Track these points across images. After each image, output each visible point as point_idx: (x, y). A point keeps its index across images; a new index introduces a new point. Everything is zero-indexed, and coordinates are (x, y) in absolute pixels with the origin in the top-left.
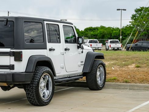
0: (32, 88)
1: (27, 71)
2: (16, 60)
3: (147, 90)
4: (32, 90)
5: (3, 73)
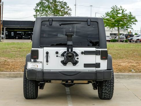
0: (110, 83)
1: (108, 69)
2: (102, 59)
3: (131, 78)
4: (109, 85)
5: (88, 71)
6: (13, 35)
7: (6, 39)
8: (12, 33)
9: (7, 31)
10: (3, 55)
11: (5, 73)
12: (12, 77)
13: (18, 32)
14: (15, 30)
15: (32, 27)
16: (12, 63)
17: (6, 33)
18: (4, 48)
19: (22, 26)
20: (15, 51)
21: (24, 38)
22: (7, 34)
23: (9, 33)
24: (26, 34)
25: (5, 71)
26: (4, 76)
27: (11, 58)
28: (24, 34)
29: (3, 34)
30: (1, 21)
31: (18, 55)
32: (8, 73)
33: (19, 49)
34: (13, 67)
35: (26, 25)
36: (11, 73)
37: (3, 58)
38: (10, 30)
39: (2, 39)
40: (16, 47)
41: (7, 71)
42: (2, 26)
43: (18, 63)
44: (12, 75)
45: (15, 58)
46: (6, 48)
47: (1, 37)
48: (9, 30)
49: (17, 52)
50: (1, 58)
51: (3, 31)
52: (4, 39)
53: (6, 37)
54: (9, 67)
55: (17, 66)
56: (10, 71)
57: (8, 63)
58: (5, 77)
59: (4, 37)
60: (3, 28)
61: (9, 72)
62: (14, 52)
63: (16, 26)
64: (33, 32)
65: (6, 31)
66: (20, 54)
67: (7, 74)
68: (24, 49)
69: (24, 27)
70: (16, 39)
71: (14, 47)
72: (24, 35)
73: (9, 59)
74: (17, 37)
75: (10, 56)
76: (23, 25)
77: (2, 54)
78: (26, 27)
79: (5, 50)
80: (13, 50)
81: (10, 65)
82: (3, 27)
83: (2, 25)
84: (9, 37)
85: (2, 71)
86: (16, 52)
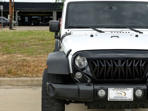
6: (27, 21)
7: (19, 25)
8: (26, 18)
9: (20, 15)
10: (19, 50)
11: (24, 79)
12: (35, 85)
13: (33, 17)
14: (30, 15)
15: (51, 10)
16: (33, 63)
17: (18, 18)
18: (20, 40)
19: (38, 9)
20: (37, 45)
21: (41, 24)
22: (20, 19)
23: (23, 18)
24: (44, 19)
25: (25, 77)
26: (22, 84)
27: (32, 54)
28: (42, 19)
29: (15, 20)
30: (12, 3)
31: (42, 51)
32: (29, 79)
33: (41, 42)
34: (35, 69)
35: (43, 8)
36: (33, 79)
37: (20, 55)
38: (24, 15)
39: (14, 26)
40: (37, 39)
41: (27, 77)
42: (13, 10)
43: (42, 63)
44: (35, 83)
45: (37, 56)
46: (22, 40)
47: (12, 23)
48: (22, 14)
49: (38, 45)
50: (18, 56)
51: (15, 15)
52: (16, 26)
53: (18, 23)
54: (30, 69)
55: (42, 68)
56: (32, 76)
57: (27, 64)
58: (25, 86)
59: (16, 24)
60: (15, 13)
61: (30, 77)
62: (35, 46)
63: (32, 10)
64: (52, 16)
65: (18, 15)
66: (43, 49)
67: (27, 80)
68: (49, 42)
69: (41, 11)
70: (31, 25)
71: (35, 38)
72: (41, 21)
73: (29, 56)
74: (33, 23)
75: (30, 52)
76: (40, 8)
77: (18, 48)
78: (44, 10)
79: (22, 43)
80: (33, 43)
81: (30, 66)
82: (15, 11)
83: (13, 8)
84: (22, 23)
85: (20, 77)
86: (38, 47)
